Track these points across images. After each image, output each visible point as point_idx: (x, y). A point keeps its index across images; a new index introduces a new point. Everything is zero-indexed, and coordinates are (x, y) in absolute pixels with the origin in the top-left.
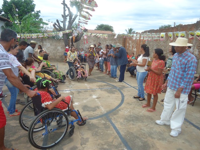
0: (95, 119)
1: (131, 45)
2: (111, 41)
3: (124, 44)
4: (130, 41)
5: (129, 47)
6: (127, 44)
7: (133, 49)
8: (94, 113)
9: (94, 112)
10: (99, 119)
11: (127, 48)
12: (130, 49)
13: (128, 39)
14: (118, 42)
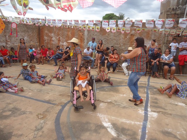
2: (23, 33)
5: (51, 40)
6: (46, 38)
7: (59, 43)
11: (46, 42)
12: (53, 43)
13: (46, 32)
14: (31, 35)
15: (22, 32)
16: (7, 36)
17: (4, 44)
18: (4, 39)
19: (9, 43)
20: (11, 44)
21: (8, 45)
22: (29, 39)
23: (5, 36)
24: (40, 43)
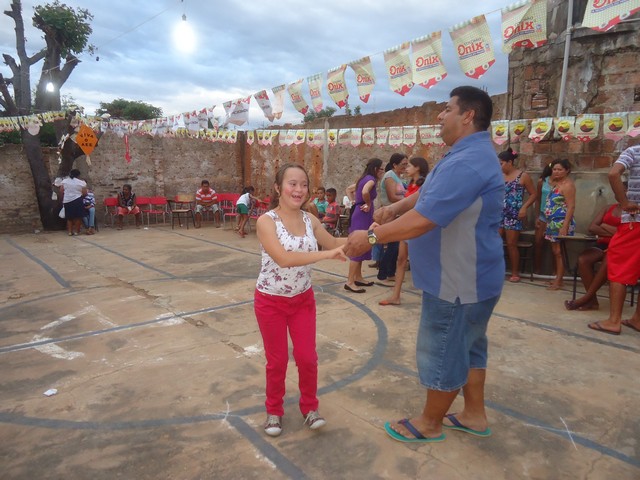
0: (365, 377)
1: (267, 164)
2: (198, 153)
3: (242, 163)
4: (266, 152)
5: (263, 168)
6: (254, 161)
8: (340, 364)
9: (339, 361)
10: (374, 372)
11: (254, 172)
12: (267, 175)
13: (256, 146)
14: (221, 156)
15: (196, 150)
16: (157, 162)
17: (150, 179)
18: (150, 167)
19: (161, 177)
20: (166, 180)
21: (157, 183)
22: (213, 167)
23: (153, 159)
24: (243, 177)
